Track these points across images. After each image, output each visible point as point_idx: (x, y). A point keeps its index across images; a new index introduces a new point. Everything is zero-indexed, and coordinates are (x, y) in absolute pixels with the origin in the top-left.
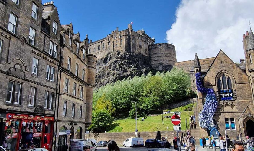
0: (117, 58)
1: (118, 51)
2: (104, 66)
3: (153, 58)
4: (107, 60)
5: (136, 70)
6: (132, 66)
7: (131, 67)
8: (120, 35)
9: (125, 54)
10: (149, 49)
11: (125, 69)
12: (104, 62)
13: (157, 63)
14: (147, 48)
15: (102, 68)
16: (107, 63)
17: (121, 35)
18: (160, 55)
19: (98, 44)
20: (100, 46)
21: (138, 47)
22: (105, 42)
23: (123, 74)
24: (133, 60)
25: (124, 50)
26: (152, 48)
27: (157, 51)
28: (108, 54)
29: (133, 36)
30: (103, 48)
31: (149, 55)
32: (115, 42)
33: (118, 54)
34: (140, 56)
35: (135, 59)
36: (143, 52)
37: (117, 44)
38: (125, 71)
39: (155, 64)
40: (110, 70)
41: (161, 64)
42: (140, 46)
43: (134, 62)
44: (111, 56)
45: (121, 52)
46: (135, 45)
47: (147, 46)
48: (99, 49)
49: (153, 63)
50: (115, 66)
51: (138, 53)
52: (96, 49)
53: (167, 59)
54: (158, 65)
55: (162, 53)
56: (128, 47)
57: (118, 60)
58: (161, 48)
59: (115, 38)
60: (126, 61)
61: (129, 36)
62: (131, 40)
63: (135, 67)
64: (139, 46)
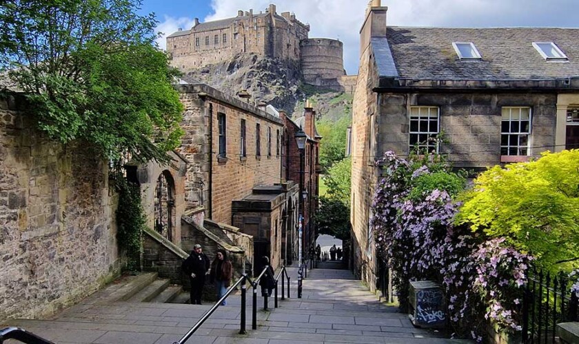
0: (252, 68)
1: (253, 53)
2: (229, 77)
3: (306, 64)
4: (233, 68)
5: (284, 89)
6: (277, 82)
7: (275, 84)
8: (256, 24)
9: (265, 60)
10: (301, 47)
11: (266, 88)
12: (228, 70)
13: (313, 72)
14: (298, 47)
15: (225, 81)
16: (235, 73)
17: (258, 25)
18: (318, 60)
19: (215, 33)
20: (219, 37)
21: (285, 47)
22: (230, 33)
23: (264, 98)
24: (278, 72)
25: (263, 53)
26: (305, 46)
27: (314, 52)
28: (235, 58)
29: (278, 28)
30: (225, 41)
31: (301, 57)
32: (247, 35)
33: (254, 60)
34: (288, 63)
35: (281, 70)
36: (292, 55)
37: (251, 40)
38: (267, 91)
39: (309, 74)
40: (241, 85)
41: (318, 76)
42: (288, 45)
43: (280, 74)
44: (241, 62)
45: (258, 55)
46: (280, 46)
47: (298, 41)
48: (216, 42)
49: (306, 72)
50: (249, 81)
51: (284, 57)
52: (210, 40)
53: (329, 66)
54: (314, 76)
55: (322, 56)
56: (270, 48)
57: (253, 71)
58: (320, 47)
59: (247, 29)
60: (267, 73)
61: (271, 28)
62: (275, 36)
63: (281, 84)
64: (286, 45)
